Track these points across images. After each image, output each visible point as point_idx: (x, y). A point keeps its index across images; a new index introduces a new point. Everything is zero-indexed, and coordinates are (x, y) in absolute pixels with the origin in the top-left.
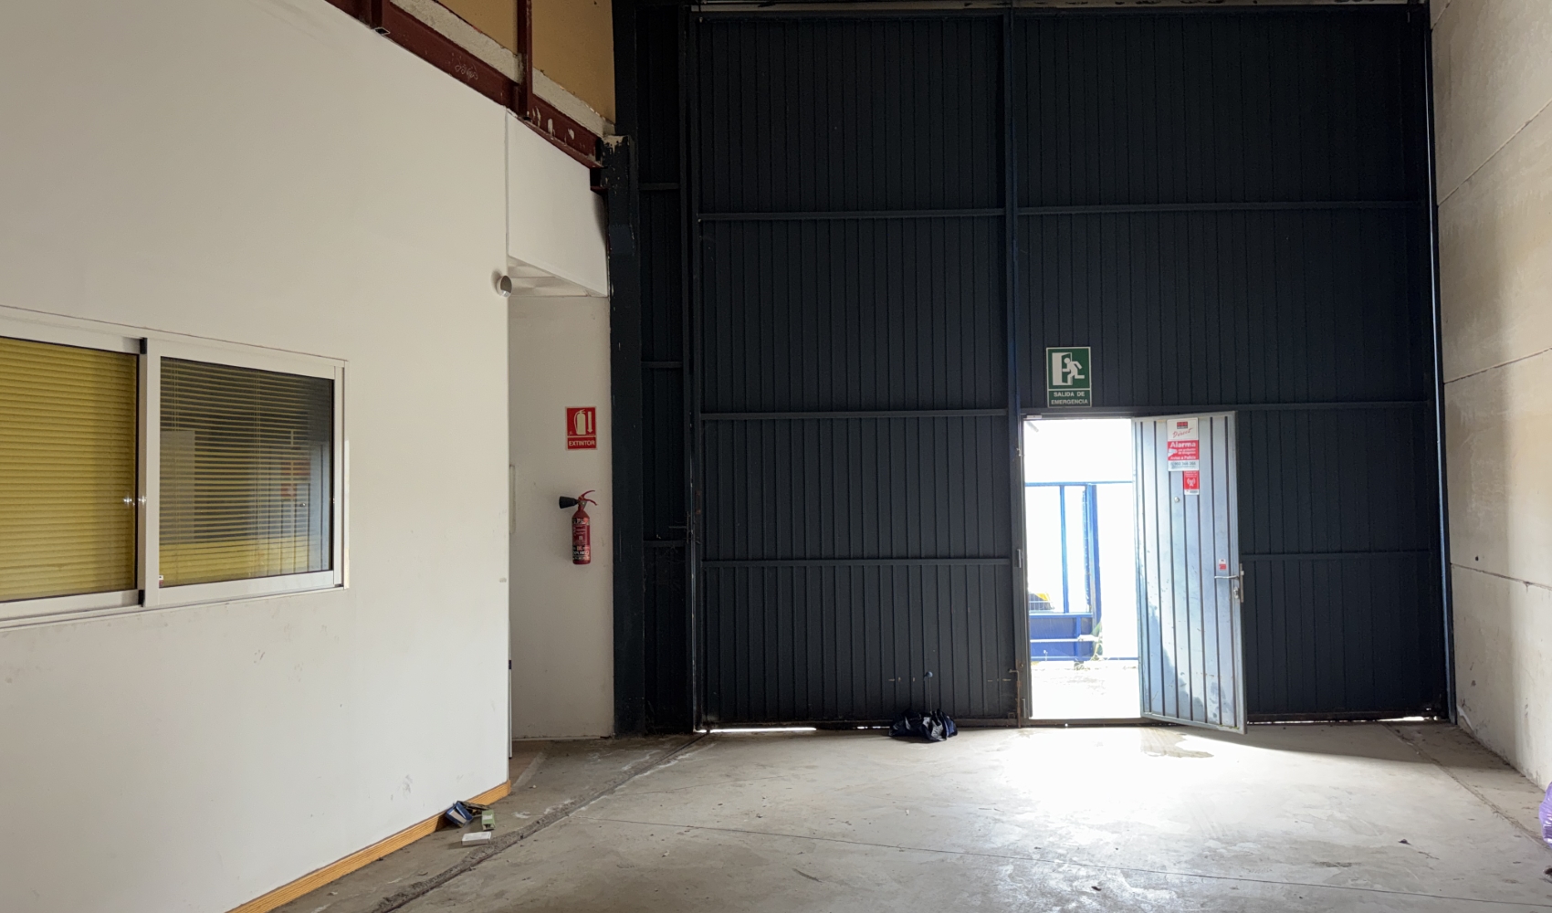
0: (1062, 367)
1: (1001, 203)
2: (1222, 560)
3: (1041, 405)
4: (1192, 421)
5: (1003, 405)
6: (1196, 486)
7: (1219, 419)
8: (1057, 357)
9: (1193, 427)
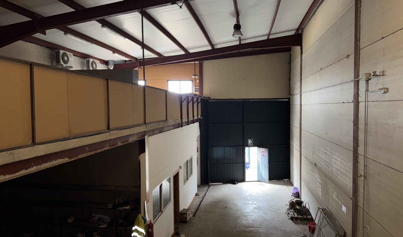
0: (250, 141)
1: (243, 123)
2: (267, 164)
3: (247, 146)
4: (264, 149)
5: (243, 146)
6: (264, 156)
7: (267, 149)
8: (249, 140)
9: (263, 150)
